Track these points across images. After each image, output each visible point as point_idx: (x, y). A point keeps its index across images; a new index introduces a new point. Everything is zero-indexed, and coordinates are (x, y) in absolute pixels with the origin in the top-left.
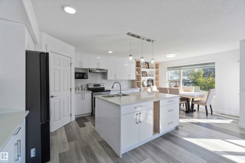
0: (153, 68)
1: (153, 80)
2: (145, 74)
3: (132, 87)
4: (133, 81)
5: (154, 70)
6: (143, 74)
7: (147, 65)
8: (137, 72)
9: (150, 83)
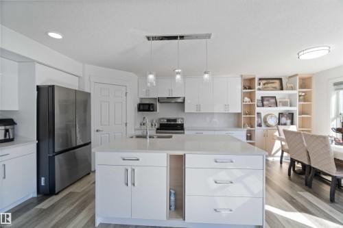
0: (292, 89)
1: (293, 114)
2: (273, 101)
3: (238, 126)
4: (239, 115)
5: (296, 92)
6: (265, 103)
7: (277, 84)
8: (247, 99)
9: (283, 120)
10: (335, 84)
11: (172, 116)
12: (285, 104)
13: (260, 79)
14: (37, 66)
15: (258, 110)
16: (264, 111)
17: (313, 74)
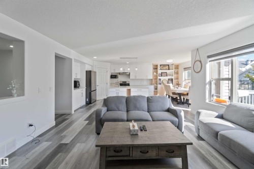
0: (172, 69)
1: (172, 79)
2: (166, 74)
3: (152, 84)
4: (152, 79)
5: (173, 71)
6: (163, 75)
7: (167, 67)
8: (155, 73)
9: (170, 82)
10: (184, 69)
11: (124, 80)
12: (170, 75)
13: (161, 65)
14: (86, 65)
15: (159, 78)
16: (162, 78)
17: (180, 64)
